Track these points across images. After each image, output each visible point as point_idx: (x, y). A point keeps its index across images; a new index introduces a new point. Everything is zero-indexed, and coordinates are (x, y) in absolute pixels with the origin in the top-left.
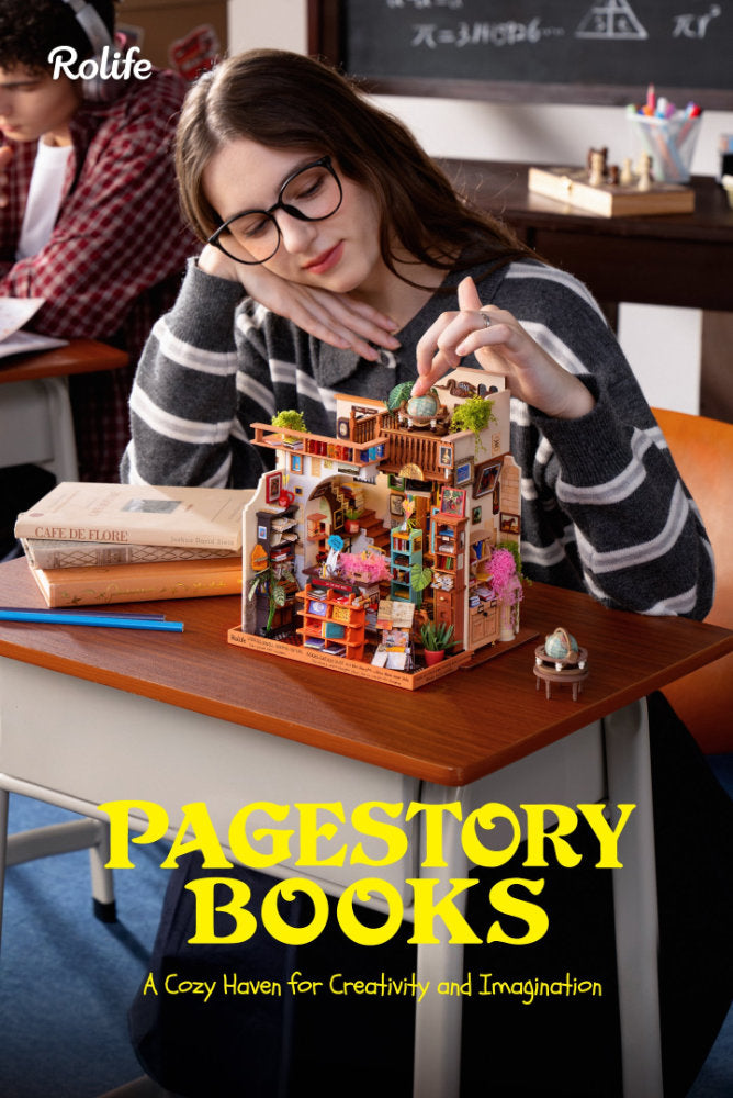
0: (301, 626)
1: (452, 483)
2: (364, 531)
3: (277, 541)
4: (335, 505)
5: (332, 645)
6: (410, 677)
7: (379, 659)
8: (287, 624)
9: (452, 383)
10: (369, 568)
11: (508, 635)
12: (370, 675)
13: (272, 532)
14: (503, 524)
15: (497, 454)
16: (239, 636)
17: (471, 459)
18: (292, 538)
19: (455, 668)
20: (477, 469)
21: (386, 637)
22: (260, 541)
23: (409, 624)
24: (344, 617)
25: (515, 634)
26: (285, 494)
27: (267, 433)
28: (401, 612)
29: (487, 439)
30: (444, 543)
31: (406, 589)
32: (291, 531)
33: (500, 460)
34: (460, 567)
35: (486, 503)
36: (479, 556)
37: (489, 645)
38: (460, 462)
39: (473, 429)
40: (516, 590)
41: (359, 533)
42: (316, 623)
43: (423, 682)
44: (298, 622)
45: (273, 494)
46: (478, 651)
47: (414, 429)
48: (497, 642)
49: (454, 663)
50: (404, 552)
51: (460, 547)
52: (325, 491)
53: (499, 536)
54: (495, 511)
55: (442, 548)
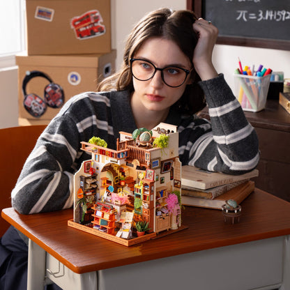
0: (93, 220)
1: (150, 167)
2: (127, 185)
3: (88, 187)
4: (115, 174)
5: (103, 228)
6: (127, 241)
7: (119, 234)
8: (88, 219)
9: (159, 129)
10: (121, 199)
11: (174, 227)
12: (114, 240)
13: (85, 183)
14: (175, 184)
15: (171, 157)
16: (72, 224)
17: (159, 158)
18: (95, 186)
19: (149, 238)
20: (162, 162)
21: (123, 226)
22: (81, 187)
23: (131, 221)
24: (107, 217)
25: (178, 226)
26: (92, 169)
27: (86, 146)
28: (129, 216)
29: (167, 151)
30: (146, 190)
31: (133, 208)
32: (95, 183)
33: (174, 159)
34: (152, 200)
35: (167, 175)
36: (162, 196)
37: (166, 231)
38: (154, 159)
39: (160, 147)
40: (178, 210)
41: (125, 185)
42: (97, 219)
43: (133, 243)
44: (92, 219)
45: (87, 169)
46: (160, 232)
47: (141, 146)
48: (169, 229)
49: (148, 237)
50: (139, 193)
51: (152, 192)
52: (109, 168)
53: (173, 188)
54: (172, 178)
55: (146, 192)
